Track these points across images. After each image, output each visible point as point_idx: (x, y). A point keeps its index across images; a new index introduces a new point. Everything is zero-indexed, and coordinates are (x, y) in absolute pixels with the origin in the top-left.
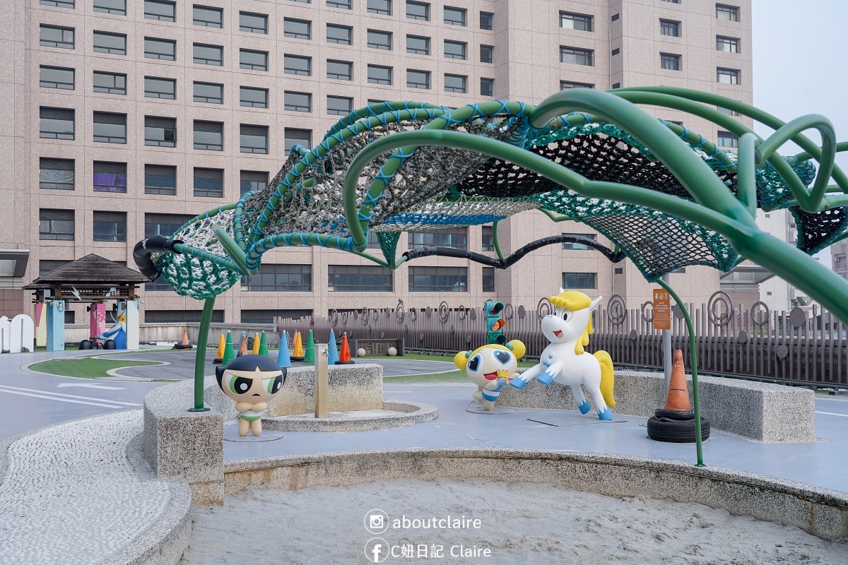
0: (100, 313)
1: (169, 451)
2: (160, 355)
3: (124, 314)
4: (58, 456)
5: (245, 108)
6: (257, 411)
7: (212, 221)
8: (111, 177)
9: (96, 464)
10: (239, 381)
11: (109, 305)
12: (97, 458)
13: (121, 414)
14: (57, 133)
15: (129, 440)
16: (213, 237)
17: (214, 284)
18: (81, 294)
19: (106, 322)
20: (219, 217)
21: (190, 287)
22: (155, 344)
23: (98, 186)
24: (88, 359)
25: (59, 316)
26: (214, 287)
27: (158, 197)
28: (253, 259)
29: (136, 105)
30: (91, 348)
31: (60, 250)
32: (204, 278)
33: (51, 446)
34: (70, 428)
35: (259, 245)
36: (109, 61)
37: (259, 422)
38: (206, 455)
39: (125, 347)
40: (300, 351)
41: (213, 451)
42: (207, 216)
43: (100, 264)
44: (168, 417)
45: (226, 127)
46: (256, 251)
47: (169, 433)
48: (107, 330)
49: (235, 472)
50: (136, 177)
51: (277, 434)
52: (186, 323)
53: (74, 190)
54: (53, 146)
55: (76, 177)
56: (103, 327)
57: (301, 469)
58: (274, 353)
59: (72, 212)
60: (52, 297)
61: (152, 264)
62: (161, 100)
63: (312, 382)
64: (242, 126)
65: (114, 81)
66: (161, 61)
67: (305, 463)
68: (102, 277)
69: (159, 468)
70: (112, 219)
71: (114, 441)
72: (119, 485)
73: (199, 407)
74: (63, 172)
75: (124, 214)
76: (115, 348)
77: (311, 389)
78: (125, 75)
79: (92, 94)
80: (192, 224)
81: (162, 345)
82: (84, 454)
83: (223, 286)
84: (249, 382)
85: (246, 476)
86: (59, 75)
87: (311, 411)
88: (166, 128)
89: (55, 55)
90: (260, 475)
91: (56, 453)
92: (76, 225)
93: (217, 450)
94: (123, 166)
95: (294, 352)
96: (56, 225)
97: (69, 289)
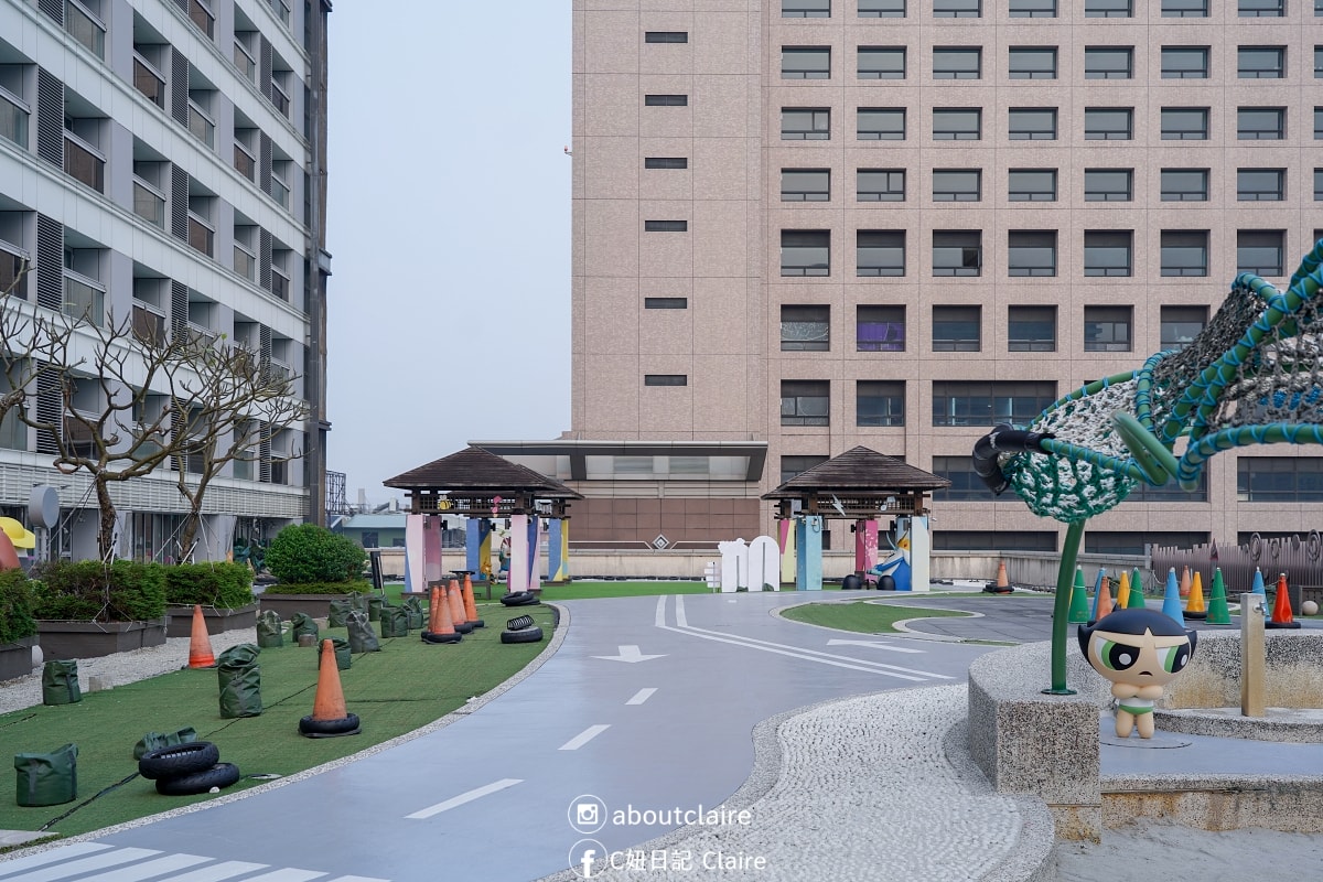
0: (870, 535)
1: (1015, 752)
2: (963, 602)
3: (908, 537)
4: (847, 747)
5: (1093, 204)
6: (1146, 699)
7: (1094, 401)
8: (881, 328)
9: (903, 762)
10: (1118, 649)
11: (883, 523)
12: (904, 755)
13: (927, 691)
14: (804, 268)
15: (945, 731)
16: (1102, 427)
17: (1092, 498)
18: (845, 507)
19: (879, 548)
20: (1106, 394)
21: (1054, 503)
22: (952, 584)
23: (864, 343)
24: (860, 604)
25: (814, 539)
26: (1092, 504)
27: (953, 355)
28: (1193, 465)
29: (920, 215)
30: (859, 587)
31: (808, 441)
32: (1077, 490)
33: (835, 731)
34: (856, 707)
35: (1206, 444)
36: (881, 152)
37: (1150, 716)
38: (1072, 763)
39: (909, 588)
40: (1200, 604)
41: (1083, 759)
42: (1085, 393)
43: (873, 461)
44: (1014, 701)
45: (1060, 237)
46: (1200, 453)
47: (1014, 724)
48: (881, 561)
49: (1116, 794)
50: (919, 326)
51: (1179, 739)
52: (998, 552)
53: (829, 350)
54: (799, 287)
55: (832, 331)
56: (876, 557)
57: (1228, 798)
58: (1155, 604)
59: (826, 383)
60: (804, 511)
61: (999, 468)
62: (957, 204)
63: (1236, 656)
64: (1088, 233)
65: (887, 182)
66: (958, 143)
67: (1235, 789)
68: (875, 481)
69: (1000, 777)
70: (884, 392)
71: (923, 730)
72: (943, 798)
73: (1058, 687)
74: (813, 325)
75: (902, 383)
76: (894, 588)
77: (1235, 667)
78: (903, 171)
79: (855, 205)
80: (1061, 407)
81: (960, 585)
82: (882, 746)
83: (1106, 501)
84: (1134, 652)
85: (1134, 801)
86: (808, 181)
87: (1234, 704)
88: (964, 247)
89: (802, 152)
90: (1158, 802)
91: (843, 742)
92: (832, 402)
93: (1090, 756)
94: (900, 310)
95: (1189, 604)
96: (804, 404)
97: (828, 499)
